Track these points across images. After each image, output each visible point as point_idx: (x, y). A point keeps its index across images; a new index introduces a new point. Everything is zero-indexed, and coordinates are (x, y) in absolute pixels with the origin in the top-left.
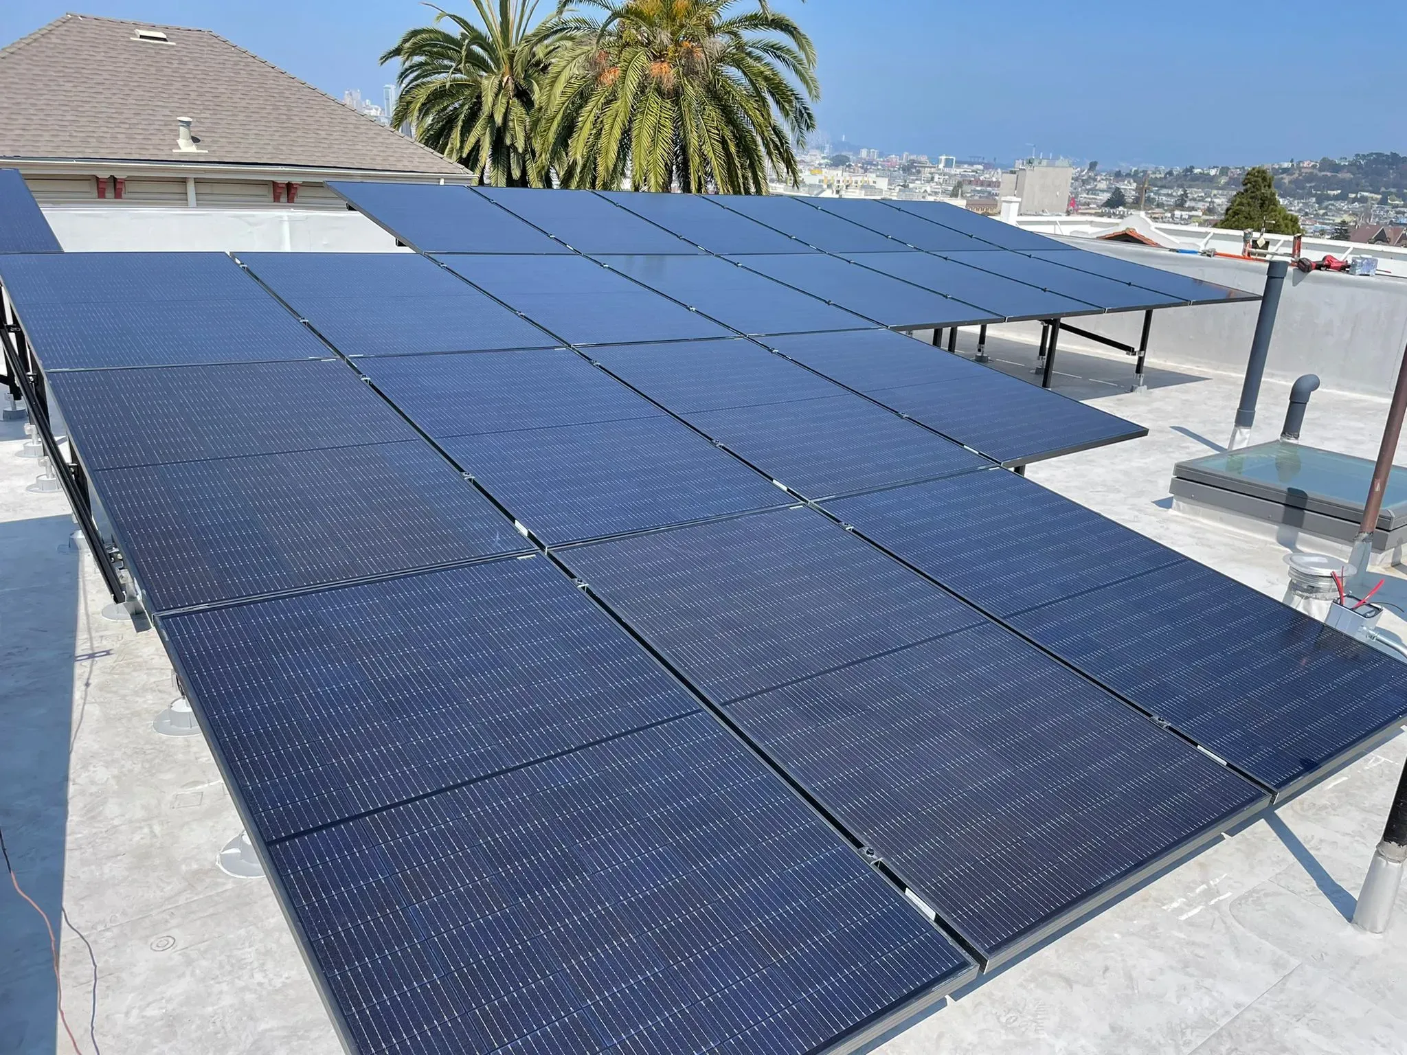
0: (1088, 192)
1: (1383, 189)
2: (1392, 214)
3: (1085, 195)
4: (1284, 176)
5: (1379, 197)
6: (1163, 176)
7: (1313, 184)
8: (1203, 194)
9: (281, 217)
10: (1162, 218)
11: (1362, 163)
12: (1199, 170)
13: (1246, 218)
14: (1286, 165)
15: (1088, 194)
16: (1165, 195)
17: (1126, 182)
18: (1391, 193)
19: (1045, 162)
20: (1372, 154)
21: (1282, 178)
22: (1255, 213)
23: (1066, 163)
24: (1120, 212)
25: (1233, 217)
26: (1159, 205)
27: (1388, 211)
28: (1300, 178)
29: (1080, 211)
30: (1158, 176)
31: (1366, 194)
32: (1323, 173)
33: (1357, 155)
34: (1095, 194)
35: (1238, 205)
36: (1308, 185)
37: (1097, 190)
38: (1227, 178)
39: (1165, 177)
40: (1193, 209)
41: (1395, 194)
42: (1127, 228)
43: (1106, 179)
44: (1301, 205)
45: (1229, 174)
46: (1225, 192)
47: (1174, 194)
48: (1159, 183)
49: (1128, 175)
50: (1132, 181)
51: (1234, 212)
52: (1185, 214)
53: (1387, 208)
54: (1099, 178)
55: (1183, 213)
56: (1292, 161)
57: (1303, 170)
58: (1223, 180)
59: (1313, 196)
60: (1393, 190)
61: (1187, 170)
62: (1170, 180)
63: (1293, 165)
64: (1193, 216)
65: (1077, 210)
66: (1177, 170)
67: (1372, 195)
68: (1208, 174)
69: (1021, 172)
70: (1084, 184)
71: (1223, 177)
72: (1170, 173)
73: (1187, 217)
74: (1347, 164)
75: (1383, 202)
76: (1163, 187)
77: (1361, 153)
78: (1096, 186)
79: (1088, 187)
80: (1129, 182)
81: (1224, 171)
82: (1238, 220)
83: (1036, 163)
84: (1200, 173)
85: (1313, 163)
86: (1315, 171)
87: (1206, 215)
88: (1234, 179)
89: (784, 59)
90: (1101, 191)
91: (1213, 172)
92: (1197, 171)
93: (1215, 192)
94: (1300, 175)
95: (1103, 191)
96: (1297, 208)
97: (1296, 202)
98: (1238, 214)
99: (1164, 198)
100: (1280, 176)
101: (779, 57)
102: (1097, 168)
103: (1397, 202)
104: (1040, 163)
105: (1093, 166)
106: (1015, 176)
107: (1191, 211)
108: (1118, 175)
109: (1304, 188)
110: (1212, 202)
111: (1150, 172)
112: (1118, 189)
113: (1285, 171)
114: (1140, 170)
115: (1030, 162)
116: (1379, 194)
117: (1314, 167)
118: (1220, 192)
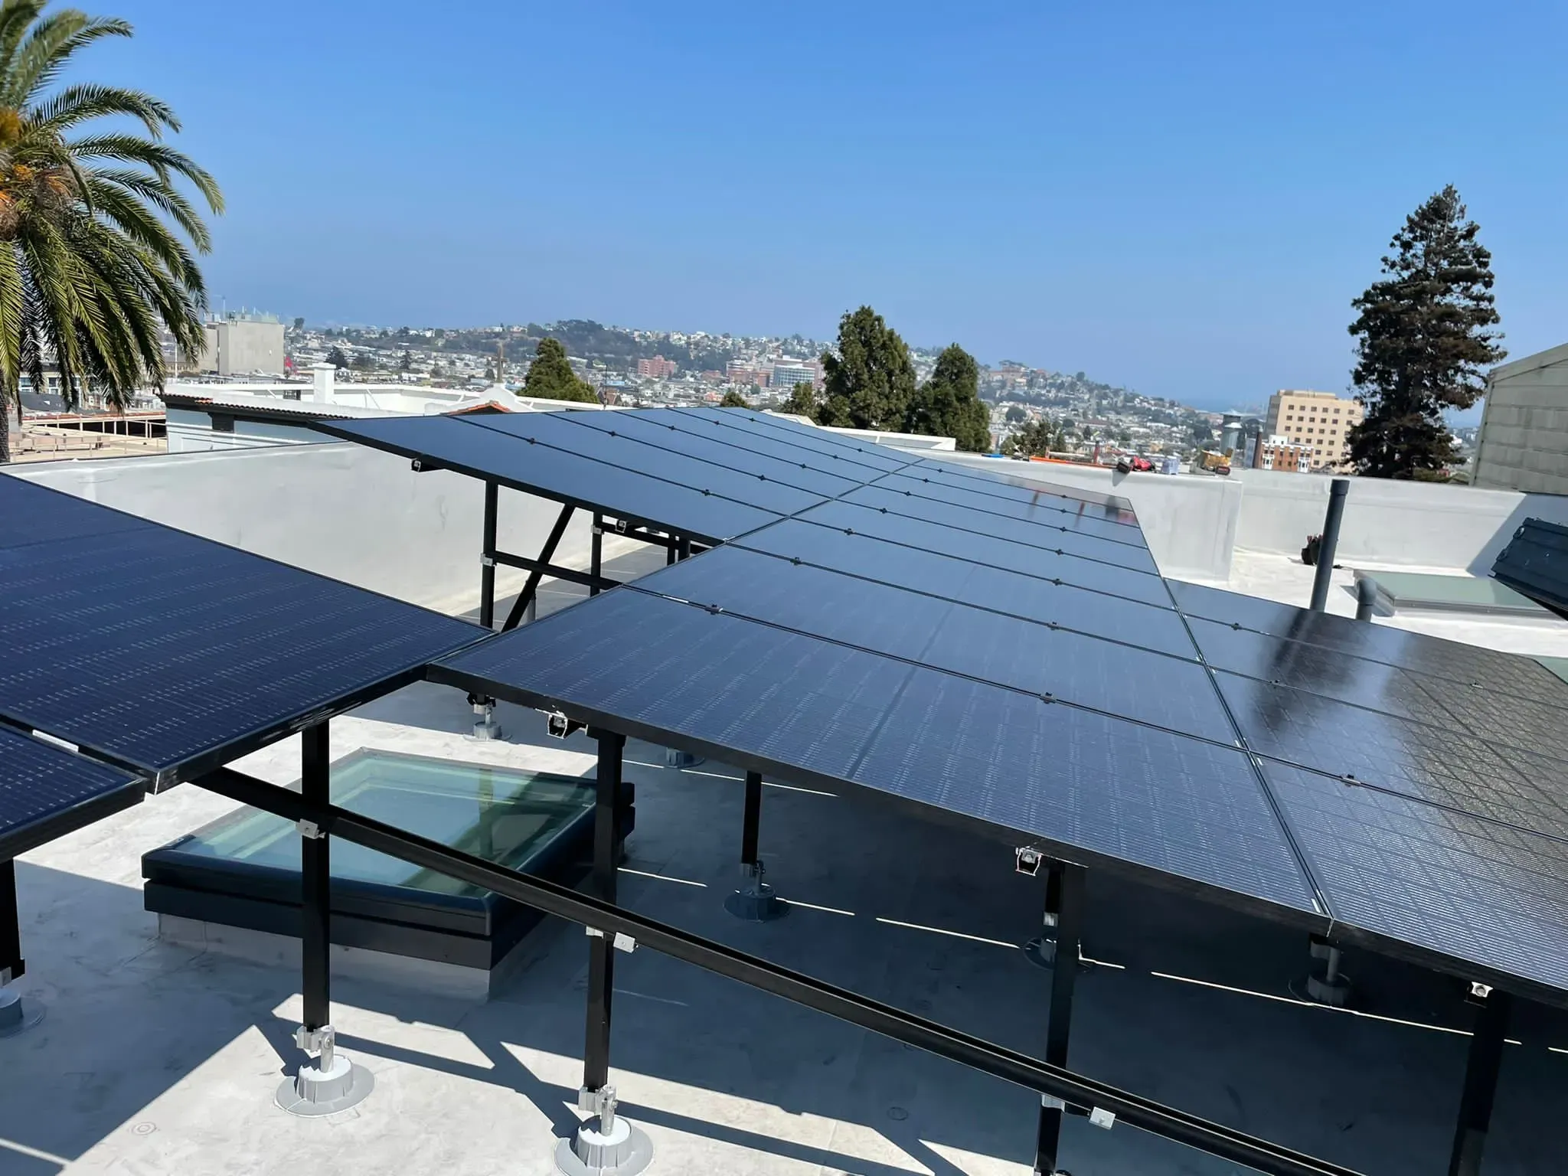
0: (300, 350)
1: (587, 354)
2: (600, 377)
3: (298, 354)
4: (498, 340)
5: (585, 361)
6: (377, 336)
7: (525, 349)
8: (423, 356)
9: (82, 476)
10: (390, 380)
11: (565, 329)
12: (415, 332)
13: (547, 386)
14: (498, 329)
15: (300, 353)
16: (384, 356)
17: (340, 342)
18: (594, 358)
19: (248, 317)
20: (571, 321)
21: (498, 343)
22: (556, 383)
23: (273, 320)
24: (343, 373)
25: (535, 385)
26: (383, 367)
27: (595, 374)
28: (513, 342)
29: (299, 372)
30: (373, 336)
31: (574, 358)
32: (532, 338)
33: (559, 322)
34: (308, 354)
35: (538, 374)
36: (521, 349)
37: (310, 349)
38: (444, 340)
39: (380, 338)
40: (418, 371)
41: (599, 358)
42: (491, 401)
43: (317, 338)
44: (518, 368)
45: (444, 336)
46: (445, 355)
47: (393, 355)
48: (376, 344)
49: (340, 334)
50: (346, 341)
51: (535, 381)
52: (413, 377)
53: (594, 371)
54: (308, 336)
55: (411, 375)
56: (502, 326)
57: (514, 335)
58: (440, 343)
59: (528, 360)
60: (596, 355)
61: (401, 331)
62: (384, 341)
63: (503, 330)
64: (420, 378)
65: (295, 371)
66: (391, 331)
67: (579, 359)
68: (424, 336)
69: (221, 327)
70: (292, 342)
71: (440, 339)
72: (385, 333)
73: (415, 379)
74: (551, 329)
75: (590, 366)
76: (380, 348)
77: (562, 320)
78: (307, 344)
79: (299, 345)
80: (343, 341)
81: (440, 333)
82: (540, 389)
83: (238, 317)
84: (416, 335)
85: (521, 329)
86: (525, 336)
87: (434, 377)
88: (450, 341)
89: (158, 199)
90: (315, 350)
91: (428, 334)
92: (412, 332)
93: (434, 354)
94: (512, 339)
95: (316, 350)
96: (516, 371)
97: (514, 365)
98: (539, 383)
99: (385, 360)
100: (494, 340)
101: (151, 196)
102: (305, 325)
103: (601, 366)
104: (243, 318)
105: (299, 323)
106: (215, 331)
107: (418, 373)
108: (329, 333)
109: (517, 352)
110: (436, 365)
111: (364, 332)
112: (335, 348)
113: (497, 335)
114: (353, 329)
115: (231, 317)
116: (584, 358)
117: (523, 331)
118: (440, 354)
